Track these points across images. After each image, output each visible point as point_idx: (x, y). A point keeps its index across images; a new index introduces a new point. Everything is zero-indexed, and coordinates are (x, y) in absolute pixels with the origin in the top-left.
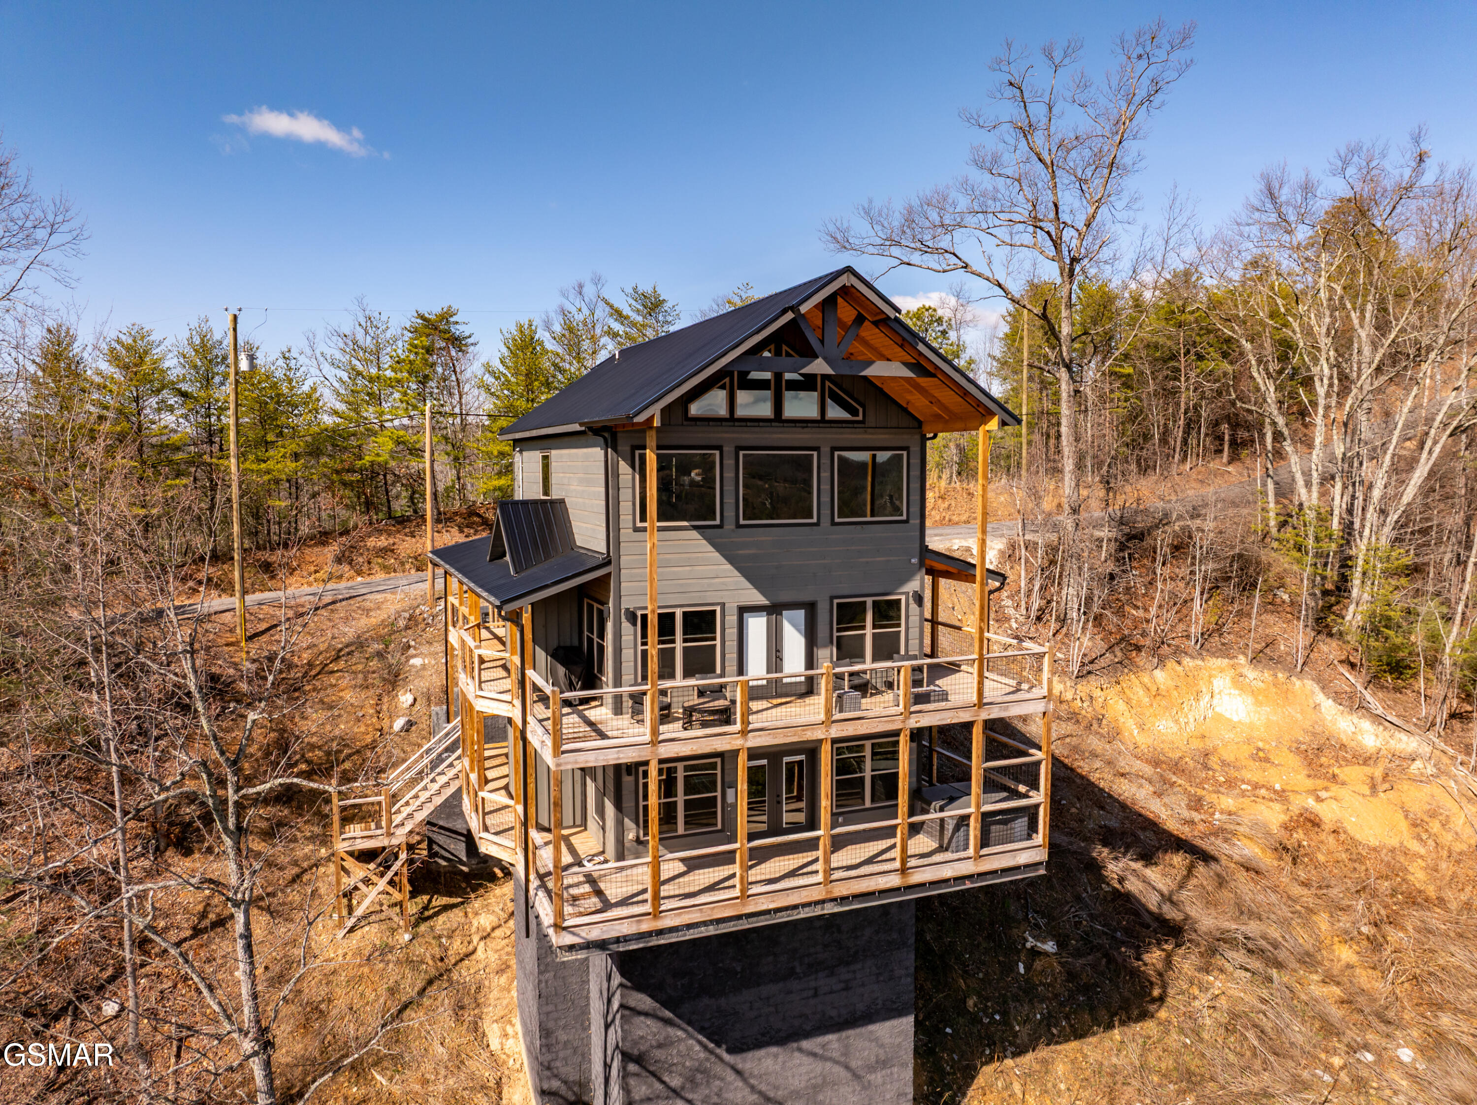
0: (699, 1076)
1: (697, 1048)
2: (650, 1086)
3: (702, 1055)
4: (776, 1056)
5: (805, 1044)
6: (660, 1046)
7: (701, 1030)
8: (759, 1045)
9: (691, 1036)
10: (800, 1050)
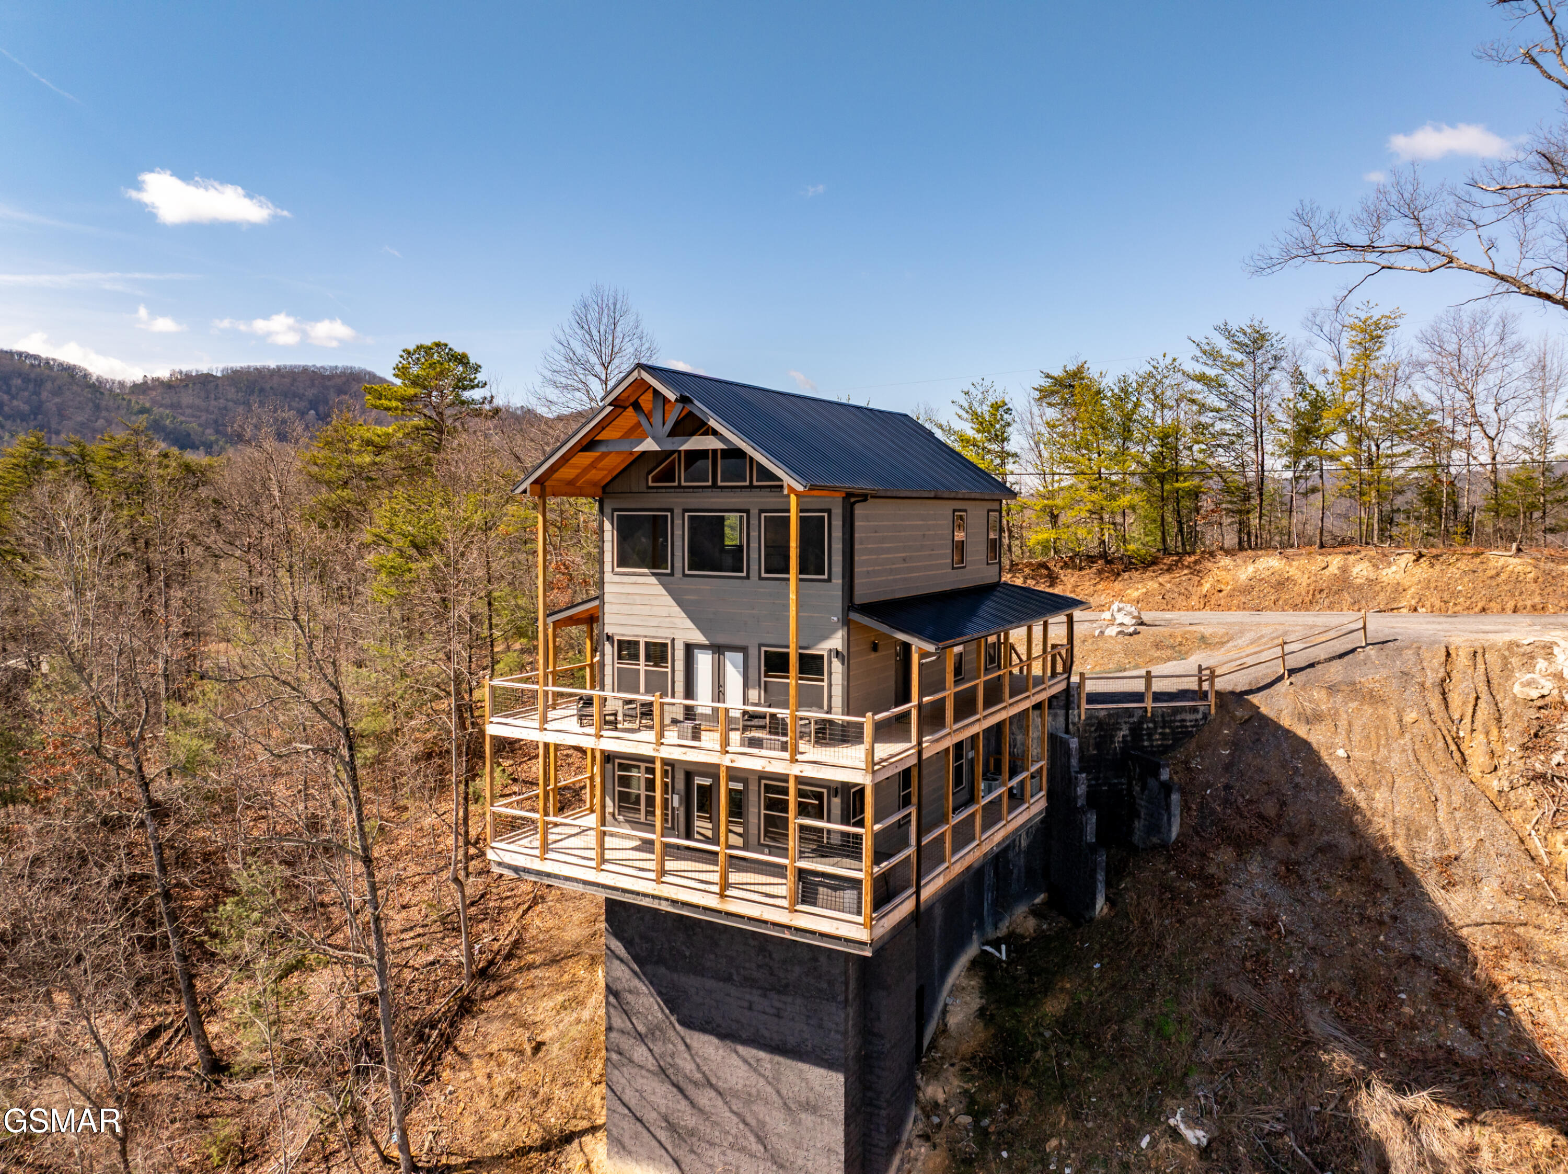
0: (658, 1033)
1: (656, 1007)
2: (623, 1022)
3: (660, 1015)
4: (717, 1049)
5: (740, 1049)
6: (630, 992)
7: (660, 994)
8: (704, 1030)
9: (652, 995)
10: (737, 1052)
